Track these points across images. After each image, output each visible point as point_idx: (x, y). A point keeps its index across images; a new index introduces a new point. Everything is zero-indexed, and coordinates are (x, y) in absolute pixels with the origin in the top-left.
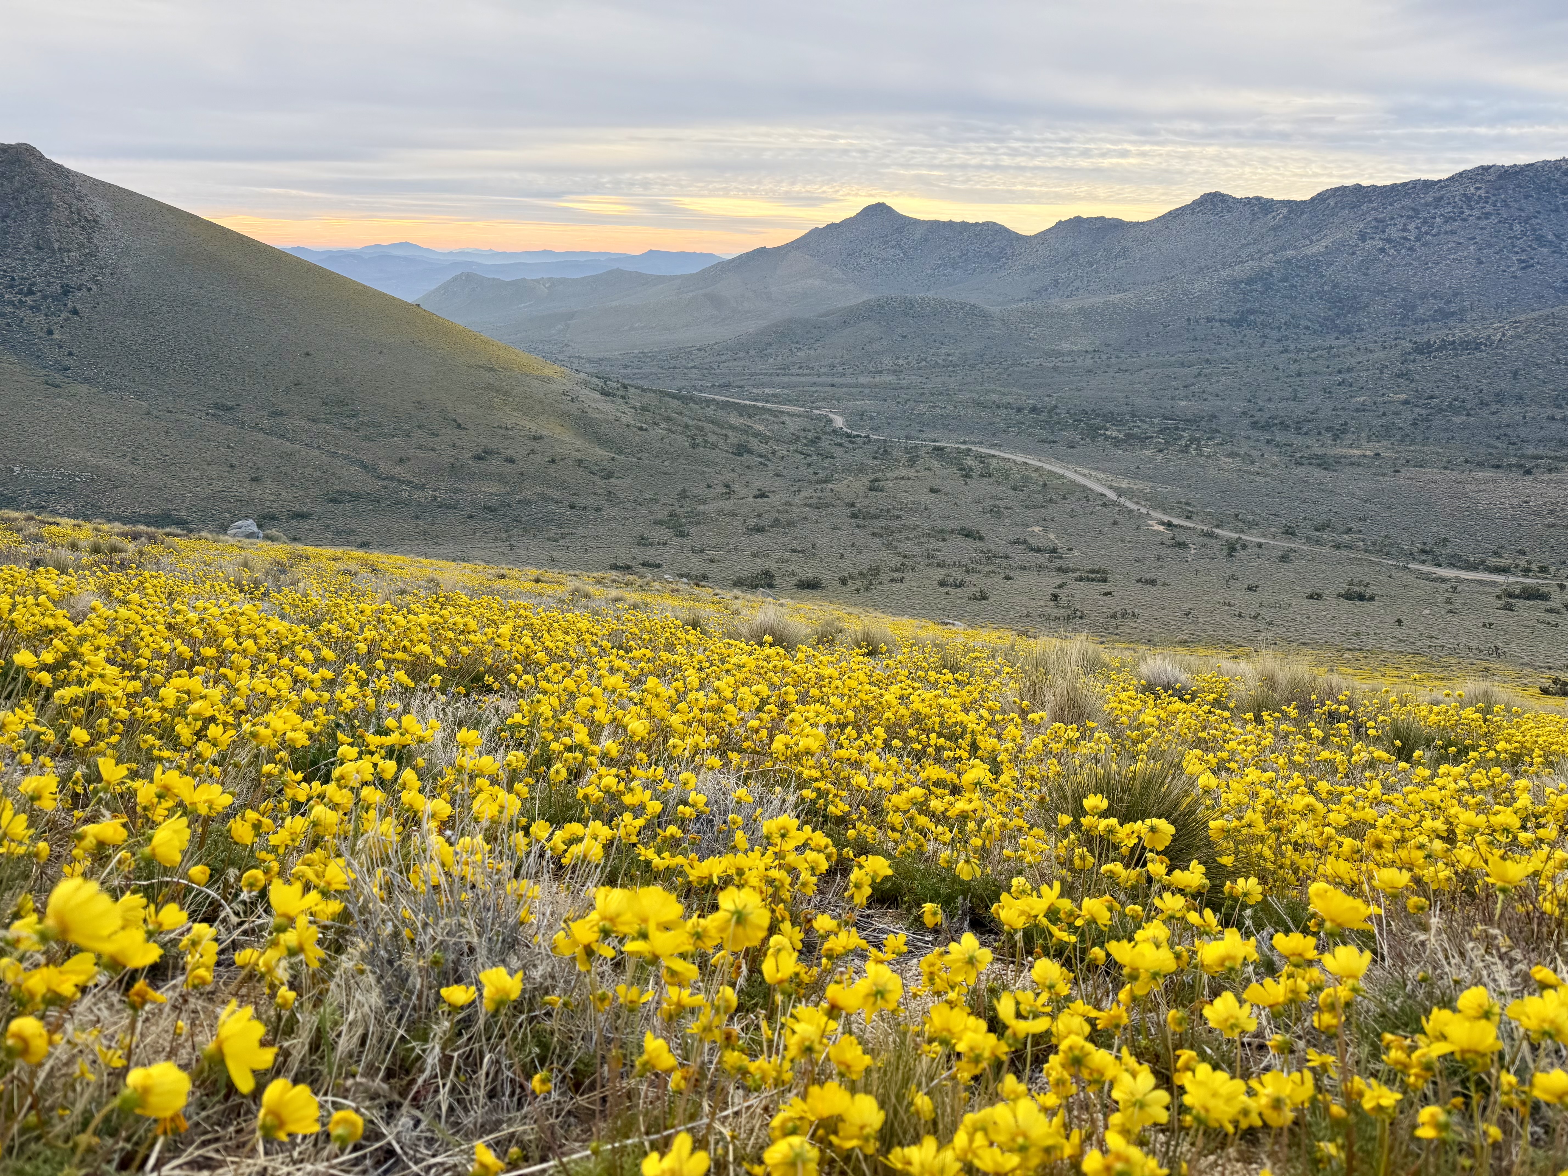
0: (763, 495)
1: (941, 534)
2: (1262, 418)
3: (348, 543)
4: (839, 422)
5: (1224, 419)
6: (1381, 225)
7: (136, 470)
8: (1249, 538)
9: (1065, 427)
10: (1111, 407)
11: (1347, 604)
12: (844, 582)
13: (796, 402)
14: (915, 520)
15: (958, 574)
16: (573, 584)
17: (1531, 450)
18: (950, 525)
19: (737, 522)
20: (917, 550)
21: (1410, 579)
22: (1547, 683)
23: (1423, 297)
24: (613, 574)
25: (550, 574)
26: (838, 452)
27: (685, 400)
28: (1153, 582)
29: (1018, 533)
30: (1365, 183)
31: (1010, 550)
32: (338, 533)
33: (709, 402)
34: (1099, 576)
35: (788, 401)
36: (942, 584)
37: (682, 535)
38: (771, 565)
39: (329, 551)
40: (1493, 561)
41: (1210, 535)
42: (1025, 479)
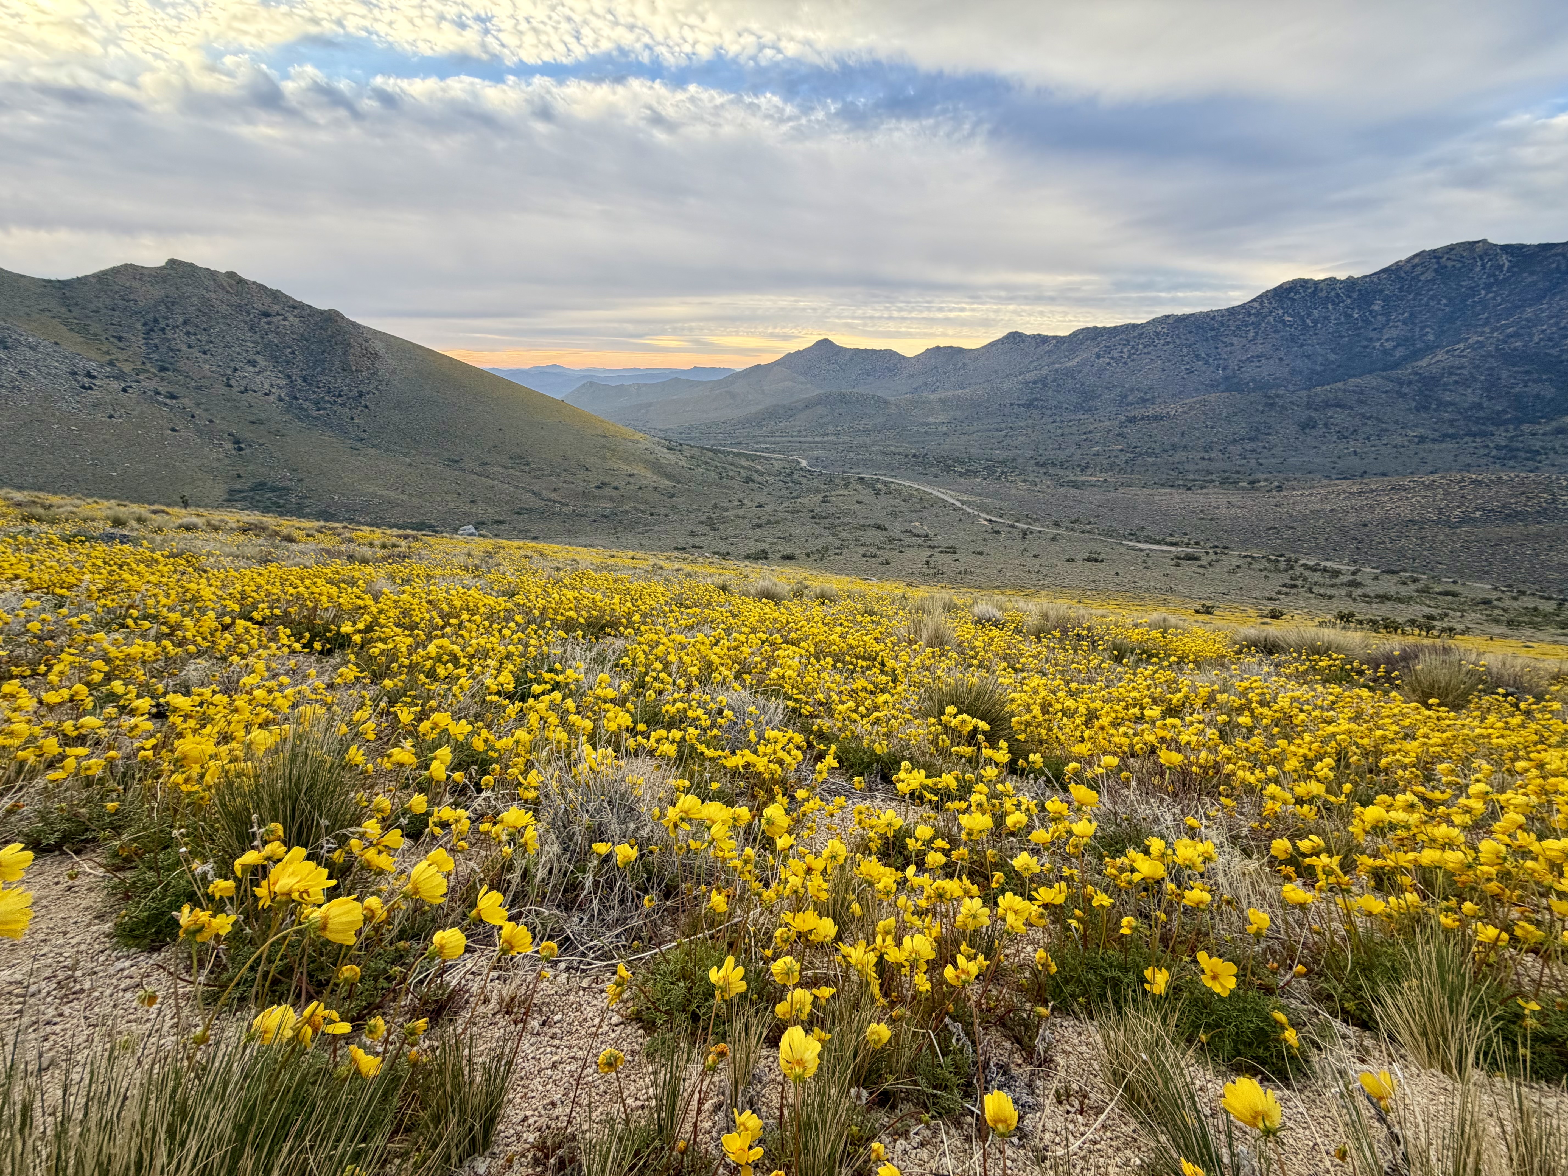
0: (761, 506)
1: (864, 528)
2: (1042, 460)
3: (526, 538)
4: (804, 463)
5: (1020, 460)
6: (1108, 349)
7: (405, 497)
8: (1035, 528)
9: (932, 465)
10: (957, 454)
11: (1088, 564)
12: (808, 555)
13: (779, 452)
14: (848, 519)
15: (873, 550)
16: (653, 560)
17: (1191, 477)
18: (869, 522)
19: (746, 521)
20: (849, 537)
21: (1123, 550)
22: (1198, 607)
23: (1132, 390)
24: (676, 554)
25: (639, 555)
26: (804, 481)
27: (715, 452)
28: (981, 553)
29: (907, 526)
30: (1099, 325)
31: (902, 536)
32: (520, 532)
33: (729, 453)
34: (952, 550)
35: (774, 452)
36: (864, 556)
37: (715, 529)
38: (766, 546)
39: (516, 543)
40: (1169, 539)
41: (1013, 526)
42: (911, 495)
